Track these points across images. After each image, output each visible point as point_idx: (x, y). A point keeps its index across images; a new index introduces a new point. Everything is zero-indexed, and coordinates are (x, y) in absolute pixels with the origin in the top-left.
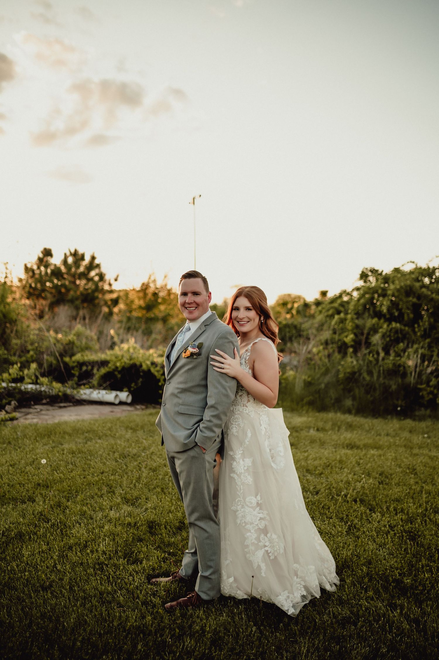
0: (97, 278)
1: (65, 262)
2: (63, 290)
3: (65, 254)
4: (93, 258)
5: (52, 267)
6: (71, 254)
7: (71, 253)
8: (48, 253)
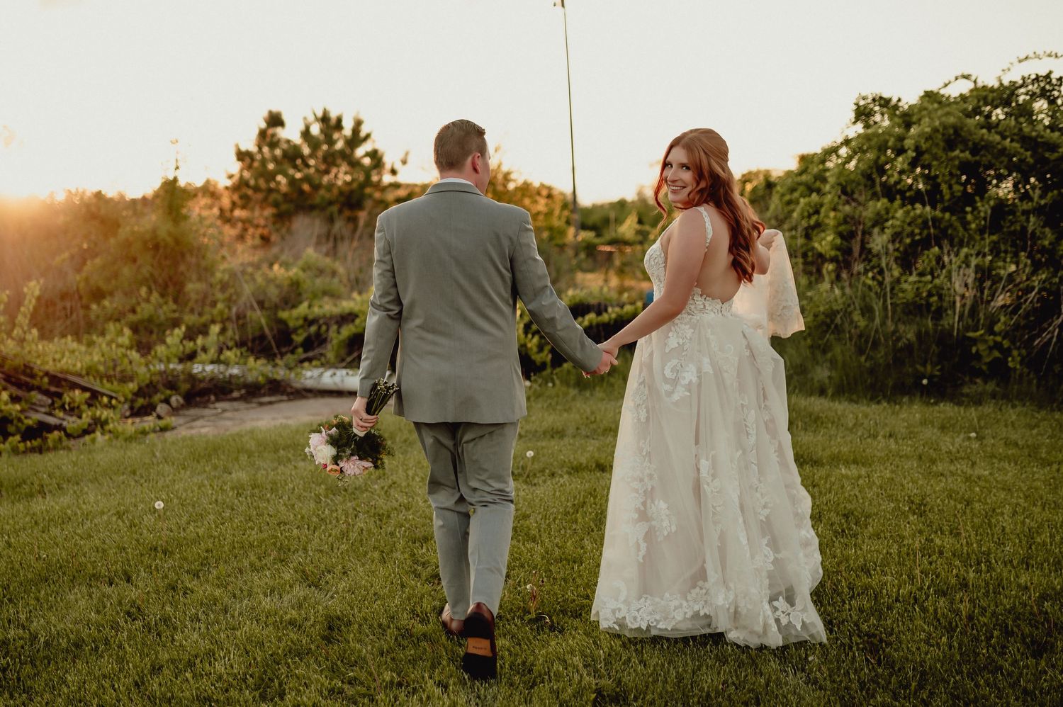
0: (367, 161)
1: (306, 134)
2: (306, 187)
3: (305, 118)
4: (358, 123)
5: (285, 146)
6: (317, 119)
7: (315, 115)
8: (275, 120)
